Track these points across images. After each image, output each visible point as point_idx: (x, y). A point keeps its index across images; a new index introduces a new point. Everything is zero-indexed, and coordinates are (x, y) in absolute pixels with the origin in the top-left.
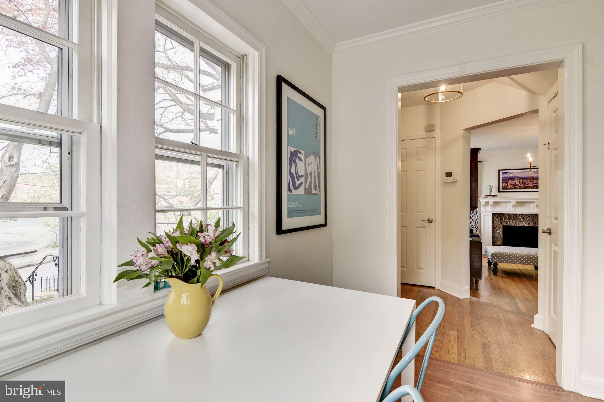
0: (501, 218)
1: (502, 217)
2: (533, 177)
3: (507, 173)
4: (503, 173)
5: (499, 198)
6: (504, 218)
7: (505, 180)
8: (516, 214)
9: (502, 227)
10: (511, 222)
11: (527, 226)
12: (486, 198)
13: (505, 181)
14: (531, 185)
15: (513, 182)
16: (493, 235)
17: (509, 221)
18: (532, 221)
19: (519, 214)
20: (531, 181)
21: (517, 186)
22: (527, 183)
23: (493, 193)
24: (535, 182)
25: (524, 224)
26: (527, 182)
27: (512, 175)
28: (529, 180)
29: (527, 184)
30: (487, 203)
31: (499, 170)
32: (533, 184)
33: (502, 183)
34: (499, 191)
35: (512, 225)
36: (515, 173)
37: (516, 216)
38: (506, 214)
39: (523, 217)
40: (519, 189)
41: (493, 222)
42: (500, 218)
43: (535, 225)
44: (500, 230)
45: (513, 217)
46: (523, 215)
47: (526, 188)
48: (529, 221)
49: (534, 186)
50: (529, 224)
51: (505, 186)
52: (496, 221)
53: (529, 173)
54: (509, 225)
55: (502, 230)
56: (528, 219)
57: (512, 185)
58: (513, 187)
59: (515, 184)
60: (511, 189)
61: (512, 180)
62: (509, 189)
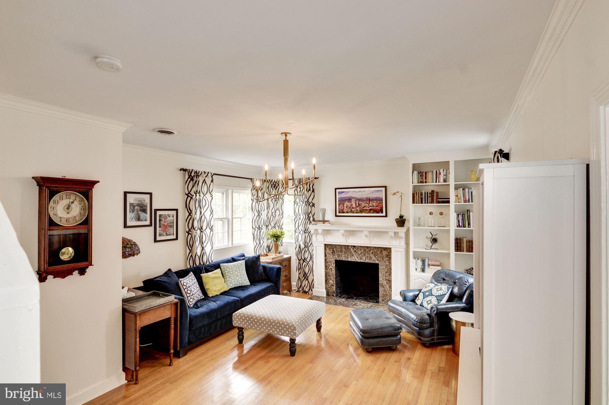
0: (333, 250)
1: (334, 248)
2: (369, 198)
3: (344, 192)
4: (339, 193)
5: (331, 225)
6: (336, 251)
7: (342, 201)
8: (348, 246)
9: (334, 261)
10: (343, 256)
11: (359, 261)
12: (315, 224)
13: (342, 203)
14: (367, 208)
15: (349, 204)
16: (325, 272)
17: (341, 254)
18: (364, 255)
19: (351, 246)
20: (367, 204)
21: (353, 210)
22: (363, 206)
23: (325, 219)
24: (372, 204)
25: (357, 259)
26: (363, 204)
27: (348, 195)
28: (365, 202)
30: (317, 230)
31: (336, 189)
32: (370, 207)
33: (339, 205)
34: (335, 216)
35: (344, 259)
36: (351, 193)
37: (348, 248)
38: (338, 245)
39: (355, 249)
40: (356, 213)
41: (326, 256)
42: (332, 250)
43: (367, 261)
44: (333, 265)
45: (345, 249)
46: (354, 246)
47: (363, 212)
48: (361, 255)
49: (370, 210)
50: (361, 259)
51: (342, 209)
52: (328, 253)
53: (365, 192)
54: (341, 260)
55: (334, 265)
56: (359, 253)
57: (348, 208)
58: (350, 211)
59: (351, 207)
60: (348, 213)
61: (348, 202)
62: (346, 212)
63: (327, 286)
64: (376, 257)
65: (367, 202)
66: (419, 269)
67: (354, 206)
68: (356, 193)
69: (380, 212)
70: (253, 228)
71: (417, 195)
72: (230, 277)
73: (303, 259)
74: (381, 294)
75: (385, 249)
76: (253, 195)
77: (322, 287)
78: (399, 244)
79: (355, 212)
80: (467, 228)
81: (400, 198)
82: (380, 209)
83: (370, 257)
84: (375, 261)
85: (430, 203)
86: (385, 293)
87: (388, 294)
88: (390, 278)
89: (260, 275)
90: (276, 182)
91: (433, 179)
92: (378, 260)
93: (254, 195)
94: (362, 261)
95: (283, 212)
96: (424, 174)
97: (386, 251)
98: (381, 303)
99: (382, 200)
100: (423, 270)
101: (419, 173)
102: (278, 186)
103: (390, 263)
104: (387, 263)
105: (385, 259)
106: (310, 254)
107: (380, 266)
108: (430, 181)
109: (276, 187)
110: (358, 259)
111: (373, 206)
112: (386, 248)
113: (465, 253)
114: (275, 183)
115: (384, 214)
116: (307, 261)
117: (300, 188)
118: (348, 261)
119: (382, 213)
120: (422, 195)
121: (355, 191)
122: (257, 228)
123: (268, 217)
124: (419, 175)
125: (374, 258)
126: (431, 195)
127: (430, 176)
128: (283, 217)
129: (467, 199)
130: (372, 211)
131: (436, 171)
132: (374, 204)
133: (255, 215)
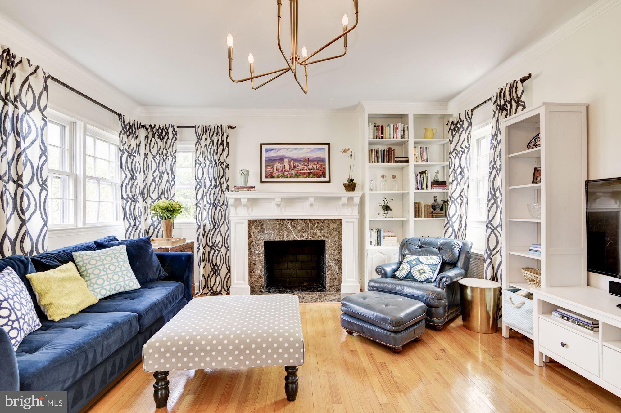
0: (262, 228)
1: (263, 225)
2: (308, 159)
3: (272, 149)
4: (266, 150)
5: (258, 192)
6: (266, 228)
7: (270, 161)
8: (284, 220)
9: (263, 243)
10: (276, 234)
11: (299, 239)
12: (236, 191)
13: (270, 164)
14: (305, 171)
15: (280, 166)
16: (249, 260)
17: (273, 232)
18: (306, 231)
19: (288, 220)
20: (305, 165)
21: (286, 173)
22: (300, 168)
23: (249, 185)
24: (311, 166)
25: (295, 237)
26: (300, 166)
27: (279, 154)
28: (303, 163)
29: (301, 170)
30: (238, 200)
31: (261, 145)
32: (309, 169)
33: (266, 167)
34: (262, 182)
35: (277, 239)
36: (283, 152)
37: (284, 223)
38: (269, 220)
39: (293, 224)
40: (290, 178)
41: (250, 236)
42: (260, 227)
43: (310, 238)
44: (261, 249)
45: (279, 225)
46: (292, 220)
47: (299, 176)
48: (301, 232)
49: (310, 173)
50: (301, 236)
51: (270, 172)
52: (253, 233)
53: (303, 150)
54: (274, 240)
55: (263, 249)
56: (300, 228)
57: (279, 171)
58: (281, 175)
59: (284, 170)
60: (278, 177)
61: (279, 162)
62: (276, 177)
63: (253, 279)
64: (322, 233)
65: (306, 163)
66: (374, 243)
67: (287, 168)
68: (291, 151)
69: (322, 177)
70: (123, 198)
71: (372, 153)
72: (98, 276)
73: (210, 244)
74: (327, 279)
75: (334, 221)
76: (122, 142)
77: (245, 282)
78: (352, 213)
79: (289, 176)
80: (425, 191)
81: (350, 158)
82: (322, 173)
83: (314, 233)
84: (321, 237)
85: (387, 162)
86: (333, 277)
87: (337, 278)
88: (340, 257)
89: (157, 270)
90: (162, 128)
91: (390, 134)
92: (324, 236)
93: (124, 143)
94: (302, 239)
95: (175, 176)
96: (380, 128)
97: (334, 224)
98: (328, 291)
99: (324, 161)
100: (379, 243)
101: (375, 126)
102: (165, 136)
103: (340, 238)
104: (336, 239)
105: (333, 234)
106: (222, 237)
107: (326, 243)
108: (386, 136)
109: (161, 137)
110: (298, 237)
111: (313, 168)
112: (334, 219)
113: (423, 219)
114: (160, 131)
115: (327, 179)
116: (219, 248)
117: (206, 140)
118: (284, 241)
119: (324, 177)
120: (377, 152)
121: (289, 149)
122: (131, 199)
123: (146, 184)
124: (375, 128)
125: (319, 234)
126: (388, 153)
127: (386, 130)
128: (174, 184)
129: (425, 158)
130: (311, 176)
131: (394, 126)
132: (315, 166)
133: (126, 177)
